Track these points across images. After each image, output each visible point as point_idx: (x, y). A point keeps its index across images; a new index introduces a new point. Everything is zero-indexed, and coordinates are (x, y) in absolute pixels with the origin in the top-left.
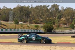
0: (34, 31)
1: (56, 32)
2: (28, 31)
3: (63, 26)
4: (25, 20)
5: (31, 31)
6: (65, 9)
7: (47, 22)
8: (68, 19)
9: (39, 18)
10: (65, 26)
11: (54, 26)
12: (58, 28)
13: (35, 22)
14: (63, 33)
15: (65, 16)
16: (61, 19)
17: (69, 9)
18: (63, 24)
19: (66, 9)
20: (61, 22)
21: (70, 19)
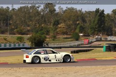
0: (15, 45)
1: (49, 46)
2: (5, 45)
4: (3, 30)
5: (10, 45)
7: (37, 32)
8: (70, 25)
9: (24, 26)
10: (66, 36)
11: (47, 36)
13: (18, 31)
15: (65, 21)
16: (59, 26)
18: (63, 33)
19: (66, 10)
20: (58, 30)
21: (72, 25)
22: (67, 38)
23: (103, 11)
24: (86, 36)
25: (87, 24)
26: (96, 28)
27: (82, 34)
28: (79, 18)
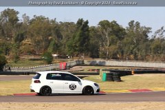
1: (12, 71)
3: (27, 57)
6: (30, 19)
8: (39, 42)
10: (33, 57)
11: (7, 57)
12: (15, 62)
14: (28, 73)
15: (32, 36)
16: (24, 42)
17: (40, 20)
18: (28, 52)
19: (33, 20)
20: (22, 48)
21: (42, 41)
22: (34, 60)
23: (87, 22)
24: (61, 57)
25: (64, 41)
26: (77, 47)
27: (55, 55)
28: (52, 31)
